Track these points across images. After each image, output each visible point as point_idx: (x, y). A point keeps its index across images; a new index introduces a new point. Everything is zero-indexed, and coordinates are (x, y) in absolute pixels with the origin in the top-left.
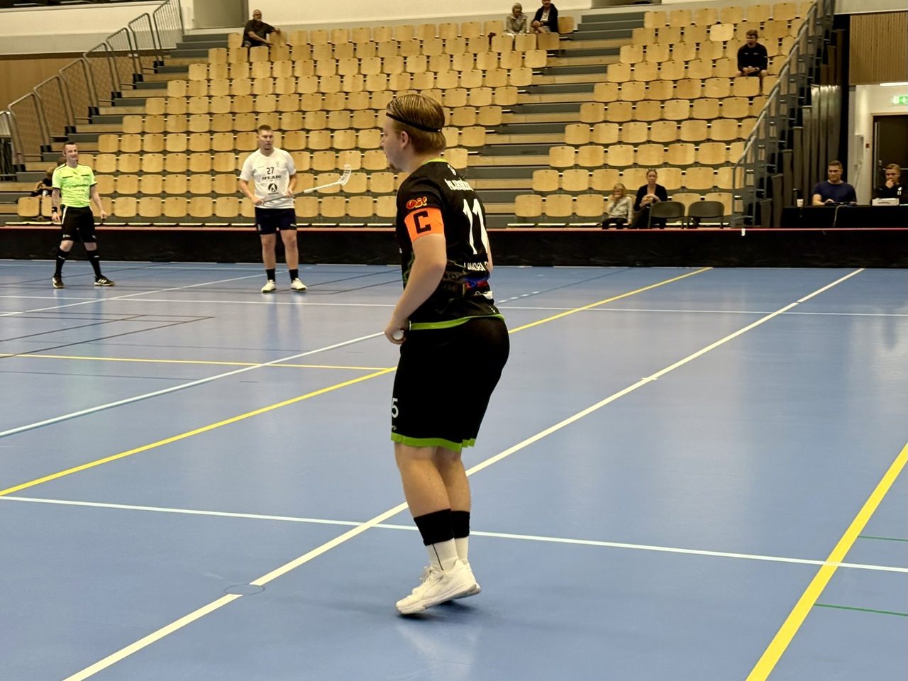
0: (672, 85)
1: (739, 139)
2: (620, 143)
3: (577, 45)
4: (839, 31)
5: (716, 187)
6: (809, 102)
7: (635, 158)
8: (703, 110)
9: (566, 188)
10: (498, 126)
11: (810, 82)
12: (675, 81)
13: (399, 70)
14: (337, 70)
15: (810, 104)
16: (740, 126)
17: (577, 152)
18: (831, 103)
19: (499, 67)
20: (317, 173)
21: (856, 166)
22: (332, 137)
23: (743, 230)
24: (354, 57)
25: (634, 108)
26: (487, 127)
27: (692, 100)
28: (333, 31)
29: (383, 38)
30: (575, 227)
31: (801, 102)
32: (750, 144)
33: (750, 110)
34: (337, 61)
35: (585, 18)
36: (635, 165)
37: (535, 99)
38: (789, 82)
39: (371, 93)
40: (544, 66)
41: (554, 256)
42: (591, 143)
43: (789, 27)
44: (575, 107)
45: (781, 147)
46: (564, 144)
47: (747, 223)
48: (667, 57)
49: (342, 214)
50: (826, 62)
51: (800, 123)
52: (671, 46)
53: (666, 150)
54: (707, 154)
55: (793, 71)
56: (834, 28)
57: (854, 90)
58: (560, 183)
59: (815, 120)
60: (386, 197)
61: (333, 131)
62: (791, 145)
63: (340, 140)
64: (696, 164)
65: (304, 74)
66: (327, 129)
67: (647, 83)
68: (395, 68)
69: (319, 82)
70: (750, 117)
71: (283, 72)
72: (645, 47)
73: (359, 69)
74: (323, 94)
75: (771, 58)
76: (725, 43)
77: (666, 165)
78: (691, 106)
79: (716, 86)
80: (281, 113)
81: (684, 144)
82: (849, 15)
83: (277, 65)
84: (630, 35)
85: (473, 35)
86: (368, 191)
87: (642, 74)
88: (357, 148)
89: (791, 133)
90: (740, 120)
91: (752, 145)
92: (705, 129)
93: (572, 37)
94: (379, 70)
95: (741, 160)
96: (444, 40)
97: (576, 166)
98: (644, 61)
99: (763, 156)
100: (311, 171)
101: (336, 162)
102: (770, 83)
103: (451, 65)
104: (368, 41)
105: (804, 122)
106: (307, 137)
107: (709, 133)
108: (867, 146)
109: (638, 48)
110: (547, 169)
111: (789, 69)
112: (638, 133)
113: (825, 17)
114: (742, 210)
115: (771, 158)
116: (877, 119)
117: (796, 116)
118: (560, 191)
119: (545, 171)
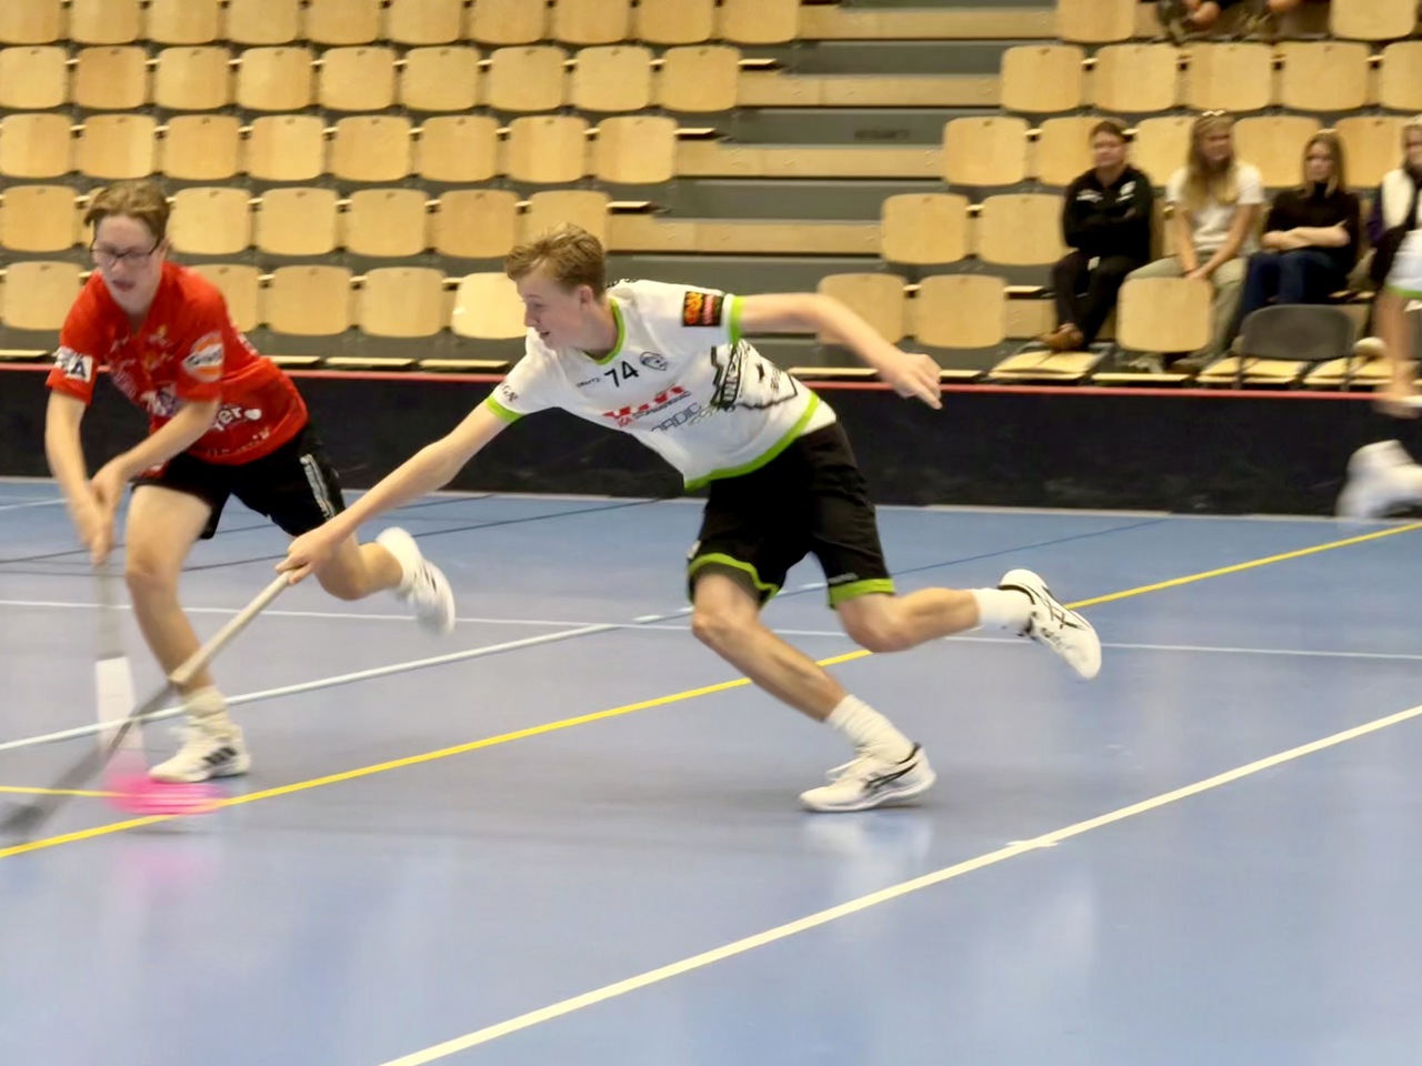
10: (789, 45)
17: (1033, 138)
22: (235, 68)
26: (747, 49)
41: (929, 472)
46: (994, 109)
60: (399, 272)
61: (238, 49)
66: (220, 43)
101: (242, 153)
110: (934, 190)
118: (971, 263)
119: (920, 197)
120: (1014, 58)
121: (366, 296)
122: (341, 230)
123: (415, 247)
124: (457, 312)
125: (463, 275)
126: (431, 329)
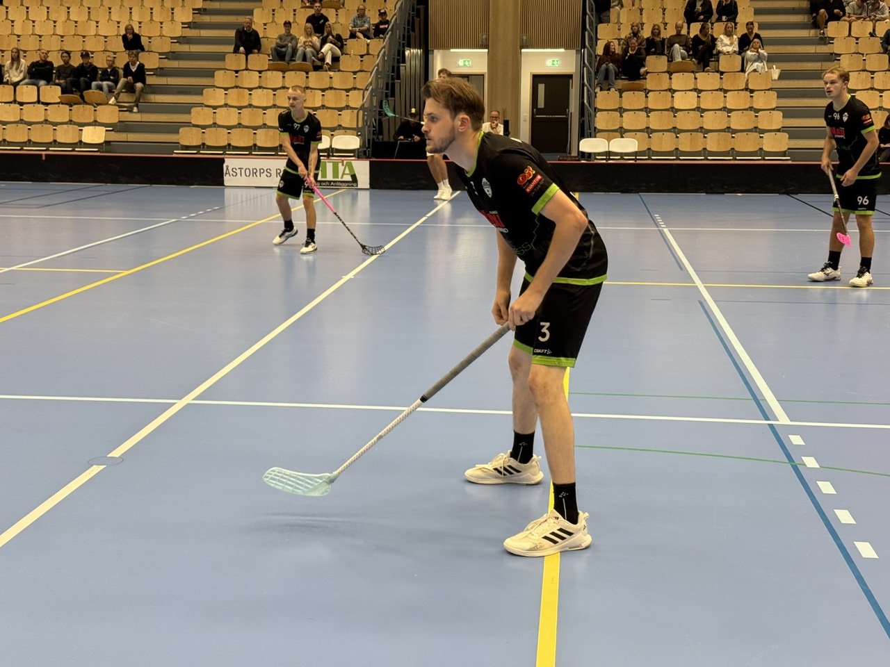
1: (355, 89)
2: (260, 87)
4: (421, 7)
5: (340, 126)
6: (404, 61)
7: (274, 100)
9: (220, 122)
10: (157, 69)
11: (404, 47)
13: (63, 18)
14: (7, 15)
16: (355, 78)
17: (226, 94)
19: (152, 19)
24: (22, 5)
31: (398, 62)
32: (366, 92)
33: (361, 66)
36: (274, 106)
37: (185, 48)
39: (40, 36)
42: (237, 87)
44: (221, 57)
45: (387, 95)
46: (213, 86)
49: (25, 140)
50: (414, 30)
54: (332, 99)
56: (418, 4)
57: (433, 54)
58: (214, 118)
59: (408, 76)
62: (393, 95)
64: (323, 106)
68: (60, 16)
70: (362, 71)
73: (28, 16)
81: (313, 91)
86: (46, 120)
89: (393, 85)
90: (355, 73)
91: (368, 94)
94: (46, 17)
97: (226, 105)
99: (375, 102)
105: (401, 77)
107: (331, 83)
109: (267, 11)
110: (203, 106)
112: (274, 80)
117: (395, 72)
118: (216, 125)
119: (201, 108)
120: (216, 73)
121: (58, 133)
122: (46, 115)
123: (67, 120)
124: (83, 136)
125: (83, 126)
126: (77, 141)
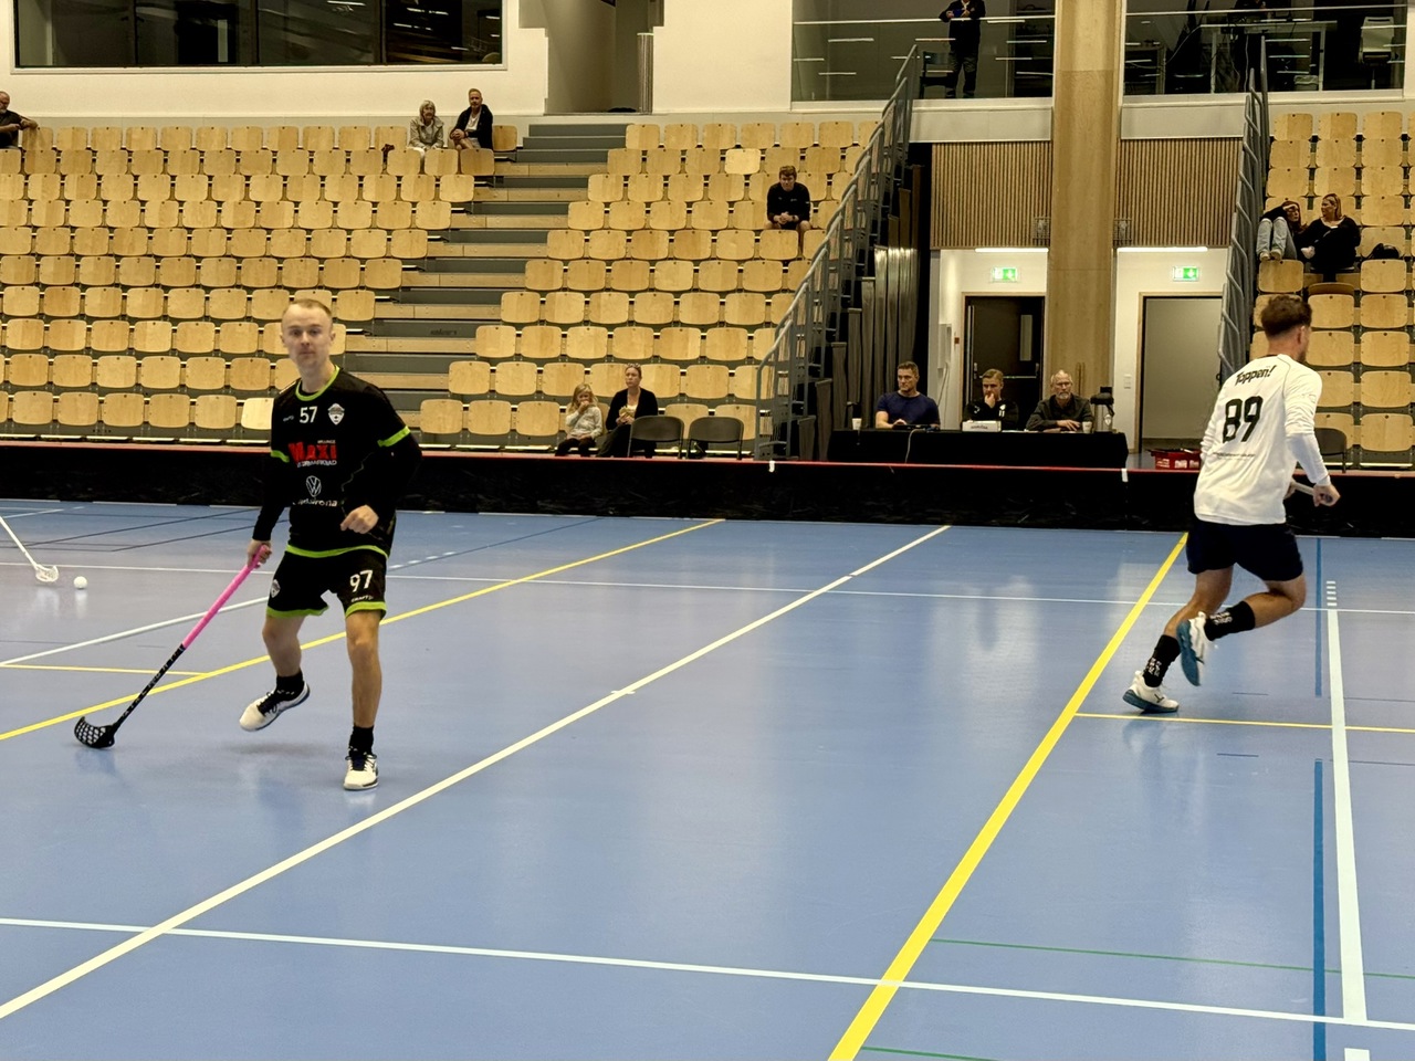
0: (667, 237)
1: (768, 324)
2: (586, 323)
3: (522, 170)
4: (916, 168)
5: (731, 396)
6: (872, 272)
7: (609, 346)
8: (713, 278)
9: (500, 390)
10: (397, 289)
11: (873, 241)
12: (672, 232)
13: (238, 196)
14: (135, 191)
15: (874, 275)
16: (768, 304)
17: (519, 335)
18: (905, 275)
19: (398, 198)
20: (97, 354)
21: (941, 370)
22: (125, 297)
23: (772, 464)
24: (164, 172)
25: (609, 271)
26: (377, 291)
27: (696, 262)
28: (130, 129)
29: (213, 146)
30: (514, 452)
31: (860, 272)
32: (783, 331)
33: (784, 280)
34: (136, 178)
35: (534, 129)
36: (609, 358)
37: (455, 250)
38: (842, 241)
39: (190, 230)
40: (470, 199)
41: (481, 497)
42: (542, 322)
43: (843, 157)
44: (517, 266)
45: (830, 337)
46: (498, 321)
47: (778, 451)
48: (660, 195)
49: (139, 422)
50: (896, 212)
51: (858, 303)
52: (666, 178)
53: (657, 337)
54: (720, 345)
55: (848, 225)
56: (909, 162)
57: (939, 257)
58: (492, 382)
59: (881, 299)
60: (212, 397)
61: (126, 288)
62: (844, 336)
63: (137, 303)
64: (703, 359)
65: (80, 196)
66: (117, 285)
67: (629, 232)
68: (231, 193)
69: (105, 210)
70: (784, 291)
71: (43, 191)
72: (626, 178)
73: (172, 192)
74: (112, 229)
75: (817, 203)
76: (747, 177)
77: (656, 359)
78: (696, 271)
79: (734, 242)
80: (39, 256)
81: (684, 329)
82: (931, 144)
83: (36, 181)
84: (603, 159)
85: (358, 146)
86: (183, 386)
87: (622, 219)
88: (165, 317)
89: (845, 317)
90: (769, 294)
91: (786, 334)
92: (717, 307)
93: (514, 157)
94: (206, 196)
95: (769, 356)
96: (312, 153)
97: (518, 357)
98: (625, 198)
99: (802, 350)
100: (87, 350)
101: (130, 339)
102: (814, 241)
103: (322, 193)
104: (188, 150)
105: (864, 301)
106: (83, 297)
107: (722, 313)
108: (957, 341)
109: (615, 179)
110: (473, 359)
111: (842, 221)
112: (613, 308)
113: (895, 146)
114: (770, 431)
115: (815, 354)
116: (971, 301)
117: (851, 292)
118: (492, 394)
119: (468, 363)
121: (198, 409)
122: (182, 376)
123: (220, 385)
124: (243, 416)
125: (244, 398)
126: (231, 425)
